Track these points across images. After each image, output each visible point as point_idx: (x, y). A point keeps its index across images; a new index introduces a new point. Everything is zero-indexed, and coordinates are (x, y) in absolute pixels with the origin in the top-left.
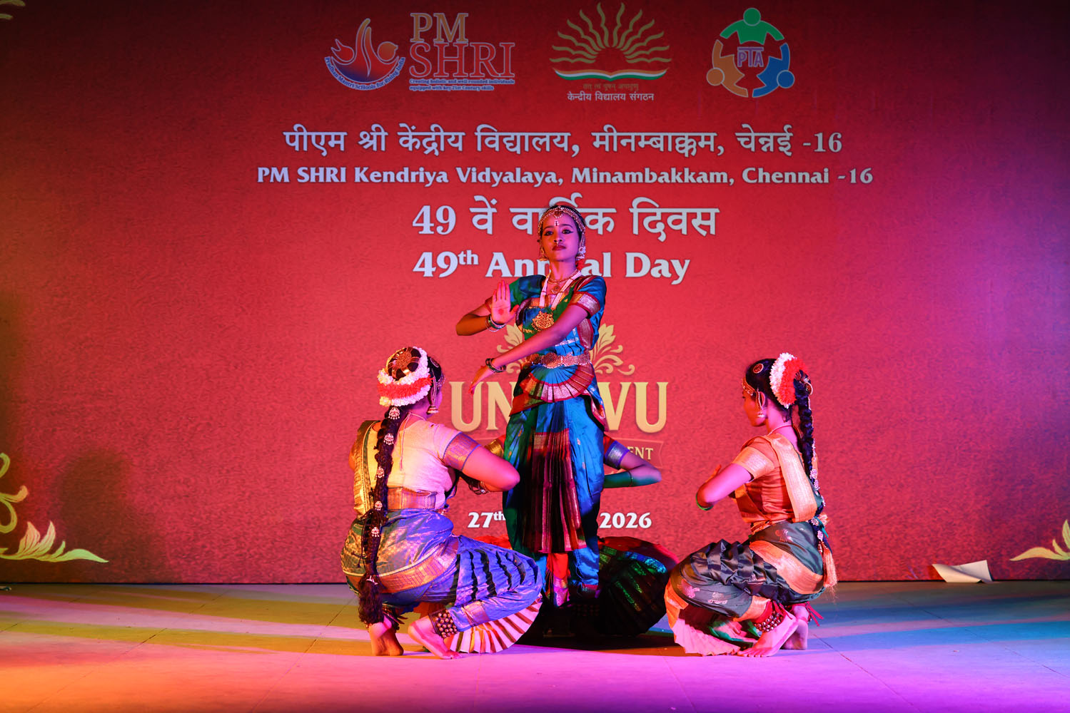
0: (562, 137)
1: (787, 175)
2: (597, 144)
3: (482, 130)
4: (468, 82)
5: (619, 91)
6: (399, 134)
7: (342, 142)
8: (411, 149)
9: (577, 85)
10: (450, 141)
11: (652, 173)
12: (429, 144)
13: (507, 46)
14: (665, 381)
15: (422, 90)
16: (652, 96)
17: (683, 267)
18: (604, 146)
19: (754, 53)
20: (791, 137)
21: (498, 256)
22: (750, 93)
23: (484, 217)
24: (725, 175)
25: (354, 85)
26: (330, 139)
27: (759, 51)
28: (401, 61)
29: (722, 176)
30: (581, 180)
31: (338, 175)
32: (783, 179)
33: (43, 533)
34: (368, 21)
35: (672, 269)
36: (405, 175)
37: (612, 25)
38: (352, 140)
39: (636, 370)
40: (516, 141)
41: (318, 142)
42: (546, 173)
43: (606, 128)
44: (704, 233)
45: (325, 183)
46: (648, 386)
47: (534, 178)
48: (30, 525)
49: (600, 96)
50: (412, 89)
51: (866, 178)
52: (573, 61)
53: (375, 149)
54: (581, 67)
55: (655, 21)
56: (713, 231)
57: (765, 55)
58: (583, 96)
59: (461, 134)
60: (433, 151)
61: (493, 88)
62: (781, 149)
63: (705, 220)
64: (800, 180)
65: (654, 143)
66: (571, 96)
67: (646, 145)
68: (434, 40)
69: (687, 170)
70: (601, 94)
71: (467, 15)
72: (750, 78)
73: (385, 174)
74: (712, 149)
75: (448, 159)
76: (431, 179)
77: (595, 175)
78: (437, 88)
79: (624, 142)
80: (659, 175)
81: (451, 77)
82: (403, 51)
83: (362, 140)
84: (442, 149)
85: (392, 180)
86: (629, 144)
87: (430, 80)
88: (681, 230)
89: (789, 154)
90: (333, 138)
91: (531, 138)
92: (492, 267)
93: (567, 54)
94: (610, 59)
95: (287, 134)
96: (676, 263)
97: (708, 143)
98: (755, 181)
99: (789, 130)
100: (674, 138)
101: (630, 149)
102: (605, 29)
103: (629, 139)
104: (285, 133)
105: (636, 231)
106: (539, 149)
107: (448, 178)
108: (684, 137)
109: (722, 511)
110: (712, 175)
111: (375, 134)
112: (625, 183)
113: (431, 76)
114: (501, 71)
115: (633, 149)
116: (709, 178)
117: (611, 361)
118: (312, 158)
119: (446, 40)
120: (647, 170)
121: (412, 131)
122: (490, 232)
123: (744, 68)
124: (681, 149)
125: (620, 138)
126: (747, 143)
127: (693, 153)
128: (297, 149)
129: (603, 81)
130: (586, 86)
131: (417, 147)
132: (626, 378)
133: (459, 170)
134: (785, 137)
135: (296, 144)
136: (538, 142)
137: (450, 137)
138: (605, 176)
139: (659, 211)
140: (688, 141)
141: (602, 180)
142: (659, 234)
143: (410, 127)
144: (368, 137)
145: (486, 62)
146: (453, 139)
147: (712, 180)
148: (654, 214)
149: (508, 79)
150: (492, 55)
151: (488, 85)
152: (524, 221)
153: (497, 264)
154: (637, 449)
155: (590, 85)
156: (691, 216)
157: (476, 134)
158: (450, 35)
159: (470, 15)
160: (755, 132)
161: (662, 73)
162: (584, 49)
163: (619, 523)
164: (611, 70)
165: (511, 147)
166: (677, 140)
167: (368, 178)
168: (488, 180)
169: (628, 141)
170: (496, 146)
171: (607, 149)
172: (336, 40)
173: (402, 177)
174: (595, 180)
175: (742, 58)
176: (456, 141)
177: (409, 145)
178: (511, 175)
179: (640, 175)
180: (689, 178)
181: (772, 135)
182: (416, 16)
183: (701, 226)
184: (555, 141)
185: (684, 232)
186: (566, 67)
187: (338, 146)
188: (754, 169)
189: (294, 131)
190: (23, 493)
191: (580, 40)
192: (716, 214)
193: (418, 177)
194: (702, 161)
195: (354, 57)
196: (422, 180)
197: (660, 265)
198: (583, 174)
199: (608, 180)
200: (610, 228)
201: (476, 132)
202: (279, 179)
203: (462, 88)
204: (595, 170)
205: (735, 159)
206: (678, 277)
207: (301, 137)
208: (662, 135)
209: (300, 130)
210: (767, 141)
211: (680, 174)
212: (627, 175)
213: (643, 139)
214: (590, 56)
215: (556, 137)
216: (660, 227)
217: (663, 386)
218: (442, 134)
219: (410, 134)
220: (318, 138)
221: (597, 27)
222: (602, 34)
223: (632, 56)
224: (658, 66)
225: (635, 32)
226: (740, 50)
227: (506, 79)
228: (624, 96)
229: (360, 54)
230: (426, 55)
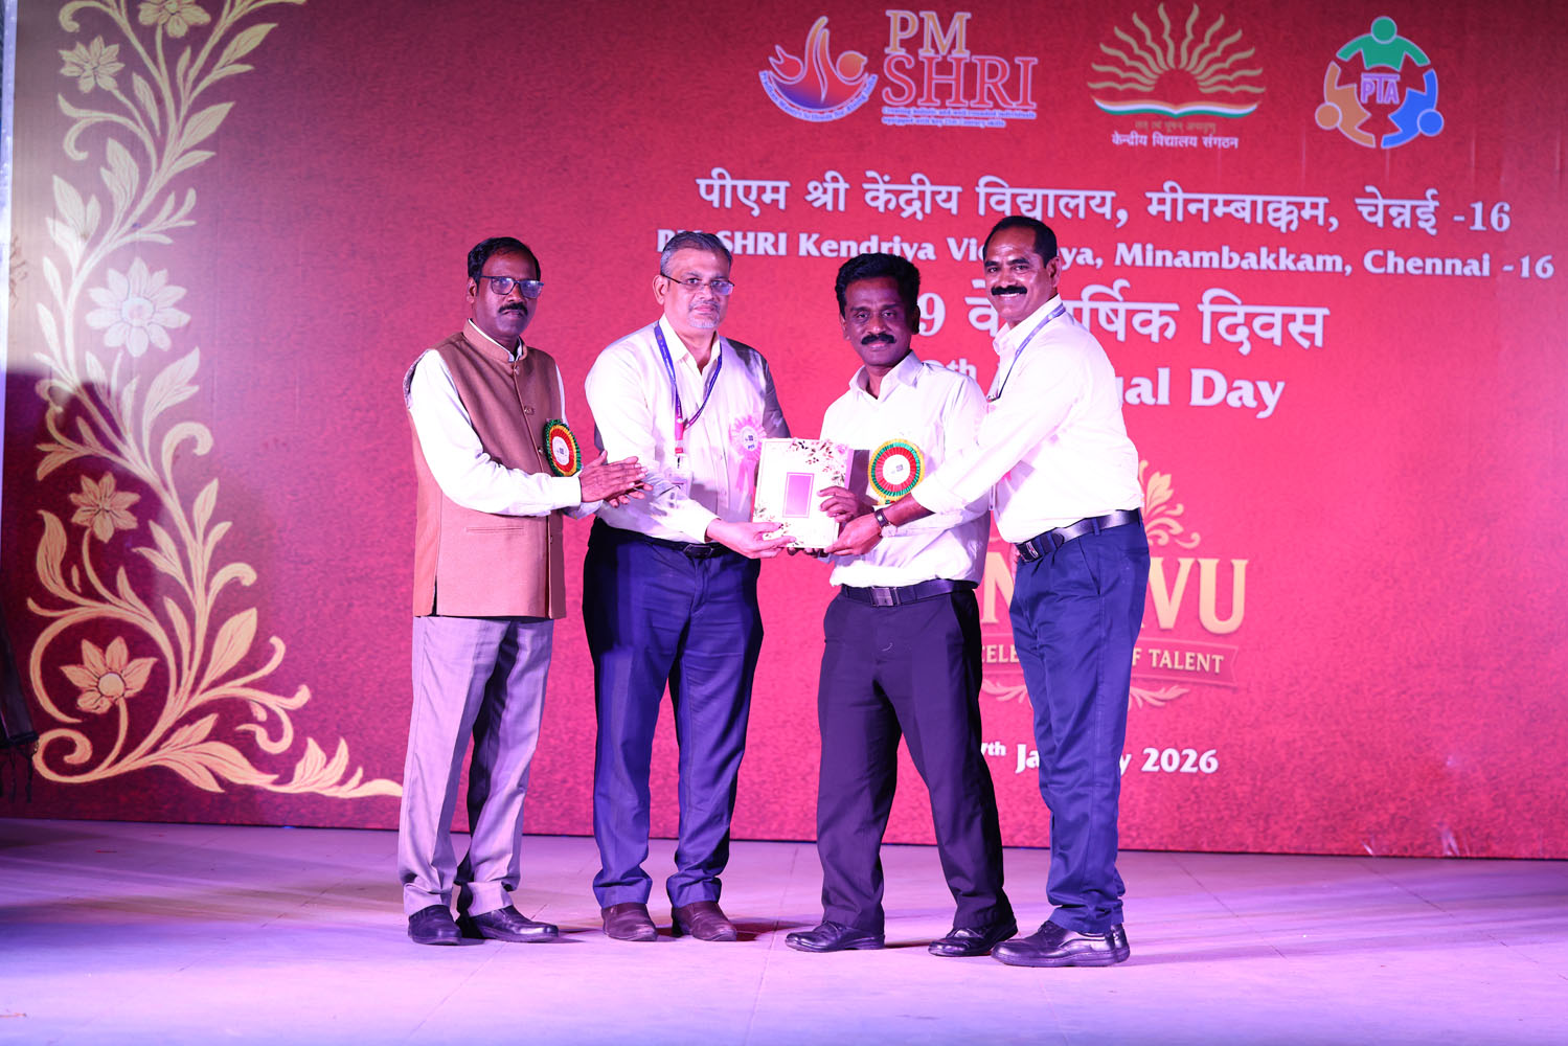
0: (1103, 198)
1: (1429, 262)
2: (1153, 209)
3: (988, 185)
4: (968, 113)
5: (1187, 133)
6: (866, 186)
7: (781, 197)
8: (882, 209)
9: (1126, 123)
10: (939, 198)
11: (1236, 257)
12: (909, 202)
13: (1026, 64)
14: (1244, 558)
15: (901, 124)
16: (1235, 142)
17: (1274, 389)
18: (1162, 213)
19: (1386, 83)
20: (1436, 208)
22: (1378, 142)
23: (986, 312)
24: (1339, 260)
25: (801, 114)
26: (765, 192)
27: (1394, 80)
28: (871, 81)
29: (1334, 262)
30: (1128, 261)
31: (775, 245)
32: (1424, 268)
33: (330, 755)
34: (824, 20)
35: (1258, 395)
37: (1178, 35)
38: (797, 194)
39: (1202, 542)
40: (1035, 201)
41: (746, 195)
42: (1079, 250)
43: (1167, 185)
44: (1306, 344)
45: (755, 256)
46: (1219, 567)
48: (311, 742)
49: (1160, 139)
50: (886, 121)
51: (1544, 270)
52: (1121, 87)
53: (830, 207)
54: (1133, 95)
55: (1243, 32)
57: (1401, 87)
58: (1134, 139)
59: (955, 190)
60: (915, 213)
61: (1003, 124)
62: (1421, 224)
63: (1308, 325)
64: (1448, 271)
65: (1237, 211)
66: (1117, 139)
67: (1225, 214)
68: (921, 52)
69: (1283, 251)
70: (1161, 137)
71: (968, 15)
72: (1379, 117)
73: (844, 245)
74: (1321, 222)
75: (936, 225)
77: (1149, 255)
78: (923, 121)
79: (1193, 208)
80: (1242, 258)
81: (943, 106)
82: (874, 66)
83: (809, 193)
84: (928, 210)
86: (1200, 211)
87: (912, 109)
88: (1272, 339)
89: (1433, 232)
90: (769, 190)
91: (1057, 198)
93: (1114, 77)
94: (1176, 86)
95: (702, 183)
96: (1264, 387)
97: (1314, 212)
98: (1382, 270)
99: (1434, 197)
100: (1266, 204)
101: (1201, 217)
102: (1170, 42)
103: (1201, 204)
104: (699, 181)
105: (1207, 338)
106: (1068, 215)
107: (936, 253)
108: (1280, 202)
109: (1322, 749)
110: (1320, 259)
111: (830, 186)
112: (1193, 269)
113: (914, 104)
114: (1015, 97)
115: (1206, 218)
116: (1315, 264)
117: (1167, 528)
118: (739, 218)
119: (937, 52)
120: (1226, 249)
121: (885, 182)
123: (1371, 105)
124: (1276, 220)
125: (1187, 202)
126: (1371, 214)
127: (1294, 227)
128: (716, 204)
129: (1163, 118)
130: (1139, 124)
131: (892, 206)
132: (1187, 553)
133: (952, 242)
134: (1427, 206)
135: (715, 198)
136: (1067, 205)
137: (940, 193)
138: (1164, 258)
139: (1242, 310)
140: (1285, 209)
142: (1241, 343)
143: (882, 176)
144: (821, 190)
145: (995, 85)
146: (944, 196)
147: (1320, 267)
148: (1235, 314)
149: (1026, 110)
150: (1003, 76)
151: (996, 119)
154: (1200, 657)
155: (1146, 124)
156: (1288, 319)
157: (977, 189)
158: (944, 43)
159: (973, 16)
160: (1384, 197)
161: (1251, 108)
162: (1137, 70)
163: (1170, 763)
164: (1177, 101)
165: (1029, 211)
166: (1271, 208)
167: (819, 249)
169: (1199, 206)
170: (1007, 208)
171: (1168, 217)
172: (778, 48)
175: (1368, 90)
176: (948, 199)
177: (880, 204)
179: (1215, 255)
180: (1286, 262)
181: (1408, 203)
182: (895, 16)
183: (1302, 334)
184: (1093, 203)
185: (1278, 342)
186: (1111, 95)
187: (775, 202)
188: (1381, 253)
189: (711, 177)
190: (303, 696)
191: (1132, 56)
192: (1325, 317)
194: (1306, 238)
195: (803, 73)
197: (1240, 388)
198: (1132, 255)
199: (1169, 263)
200: (1169, 333)
201: (978, 186)
203: (960, 123)
204: (1150, 247)
205: (1355, 237)
206: (1265, 407)
207: (723, 188)
208: (1249, 198)
209: (721, 176)
210: (1402, 212)
211: (1273, 256)
212: (1197, 255)
213: (1220, 203)
214: (1147, 80)
215: (1093, 198)
216: (1242, 333)
217: (1240, 566)
218: (928, 188)
219: (882, 187)
220: (747, 190)
221: (1158, 39)
222: (1165, 49)
223: (1208, 83)
224: (1244, 99)
225: (1212, 48)
226: (1365, 78)
227: (1024, 111)
228: (1193, 141)
229: (811, 71)
230: (908, 73)
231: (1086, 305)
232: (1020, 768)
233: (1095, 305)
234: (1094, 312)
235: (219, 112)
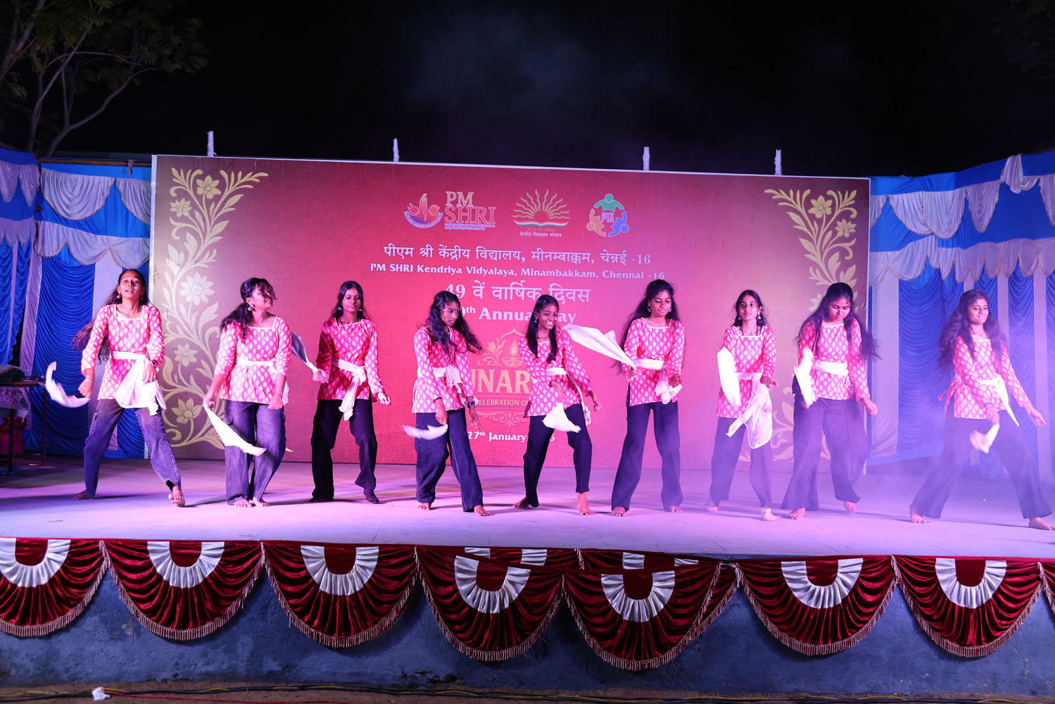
0: (517, 253)
1: (623, 274)
2: (534, 257)
3: (479, 249)
4: (473, 225)
6: (439, 249)
7: (411, 253)
8: (444, 257)
9: (525, 228)
10: (463, 253)
11: (560, 273)
12: (453, 255)
13: (492, 209)
15: (451, 229)
17: (573, 316)
18: (536, 258)
19: (610, 215)
20: (626, 256)
21: (485, 310)
22: (607, 234)
23: (479, 291)
24: (594, 274)
25: (418, 225)
27: (612, 214)
28: (441, 215)
30: (525, 274)
31: (409, 269)
34: (425, 195)
36: (441, 269)
37: (542, 200)
38: (416, 252)
40: (495, 255)
41: (400, 252)
42: (509, 270)
43: (538, 249)
44: (583, 301)
45: (403, 272)
47: (503, 272)
49: (536, 234)
50: (446, 228)
52: (522, 217)
53: (427, 256)
54: (527, 220)
56: (587, 300)
57: (615, 217)
58: (527, 234)
59: (469, 251)
60: (455, 258)
61: (485, 229)
62: (621, 262)
63: (584, 295)
64: (630, 277)
65: (561, 257)
66: (522, 234)
67: (557, 259)
68: (457, 205)
69: (576, 271)
71: (473, 193)
72: (607, 226)
73: (432, 269)
74: (588, 261)
75: (462, 262)
76: (454, 272)
77: (532, 272)
78: (458, 228)
79: (546, 257)
80: (563, 273)
81: (464, 223)
82: (442, 210)
83: (421, 252)
84: (459, 257)
85: (435, 272)
86: (549, 258)
87: (454, 224)
88: (572, 299)
89: (625, 264)
90: (407, 250)
91: (502, 253)
92: (482, 314)
93: (521, 214)
94: (541, 216)
95: (385, 248)
96: (570, 315)
97: (586, 258)
98: (608, 277)
99: (625, 253)
100: (570, 255)
102: (539, 202)
103: (549, 255)
106: (506, 259)
107: (462, 271)
108: (575, 254)
110: (588, 273)
111: (427, 249)
113: (455, 222)
114: (488, 221)
115: (551, 260)
116: (586, 275)
118: (397, 260)
119: (463, 205)
120: (557, 270)
121: (446, 248)
122: (481, 298)
123: (605, 223)
124: (573, 260)
125: (544, 255)
126: (605, 258)
127: (579, 263)
128: (390, 255)
129: (537, 227)
130: (529, 229)
131: (448, 256)
133: (467, 268)
134: (623, 256)
135: (390, 253)
136: (505, 256)
138: (537, 273)
139: (562, 290)
140: (577, 257)
141: (535, 275)
143: (444, 246)
144: (424, 250)
145: (482, 216)
147: (588, 276)
148: (560, 291)
150: (484, 213)
151: (482, 227)
152: (497, 293)
153: (484, 313)
155: (531, 229)
156: (578, 293)
158: (465, 202)
160: (609, 253)
161: (565, 224)
162: (529, 211)
164: (541, 221)
165: (492, 257)
166: (572, 256)
167: (424, 270)
168: (481, 273)
170: (485, 256)
171: (538, 260)
172: (410, 204)
173: (440, 270)
174: (532, 274)
175: (604, 218)
176: (466, 254)
177: (444, 255)
178: (492, 271)
179: (554, 273)
180: (577, 274)
181: (617, 255)
182: (449, 193)
183: (582, 298)
184: (514, 255)
185: (574, 300)
186: (520, 220)
188: (608, 271)
189: (389, 247)
191: (526, 207)
193: (447, 270)
194: (583, 266)
195: (419, 211)
196: (449, 272)
198: (526, 272)
199: (538, 275)
201: (476, 249)
202: (381, 270)
203: (469, 228)
204: (532, 269)
205: (599, 266)
207: (392, 250)
208: (565, 253)
209: (391, 246)
210: (615, 258)
211: (573, 272)
212: (548, 272)
213: (556, 255)
214: (531, 215)
215: (514, 253)
216: (563, 298)
218: (460, 250)
219: (444, 249)
220: (400, 250)
221: (535, 201)
222: (537, 205)
223: (551, 216)
224: (564, 221)
225: (553, 204)
226: (603, 214)
227: (491, 225)
228: (547, 234)
229: (421, 210)
230: (453, 212)
231: (512, 289)
232: (490, 440)
233: (514, 288)
234: (514, 291)
235: (225, 223)
